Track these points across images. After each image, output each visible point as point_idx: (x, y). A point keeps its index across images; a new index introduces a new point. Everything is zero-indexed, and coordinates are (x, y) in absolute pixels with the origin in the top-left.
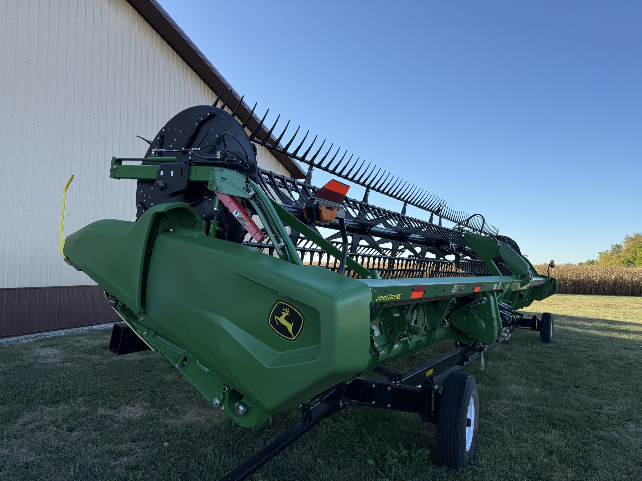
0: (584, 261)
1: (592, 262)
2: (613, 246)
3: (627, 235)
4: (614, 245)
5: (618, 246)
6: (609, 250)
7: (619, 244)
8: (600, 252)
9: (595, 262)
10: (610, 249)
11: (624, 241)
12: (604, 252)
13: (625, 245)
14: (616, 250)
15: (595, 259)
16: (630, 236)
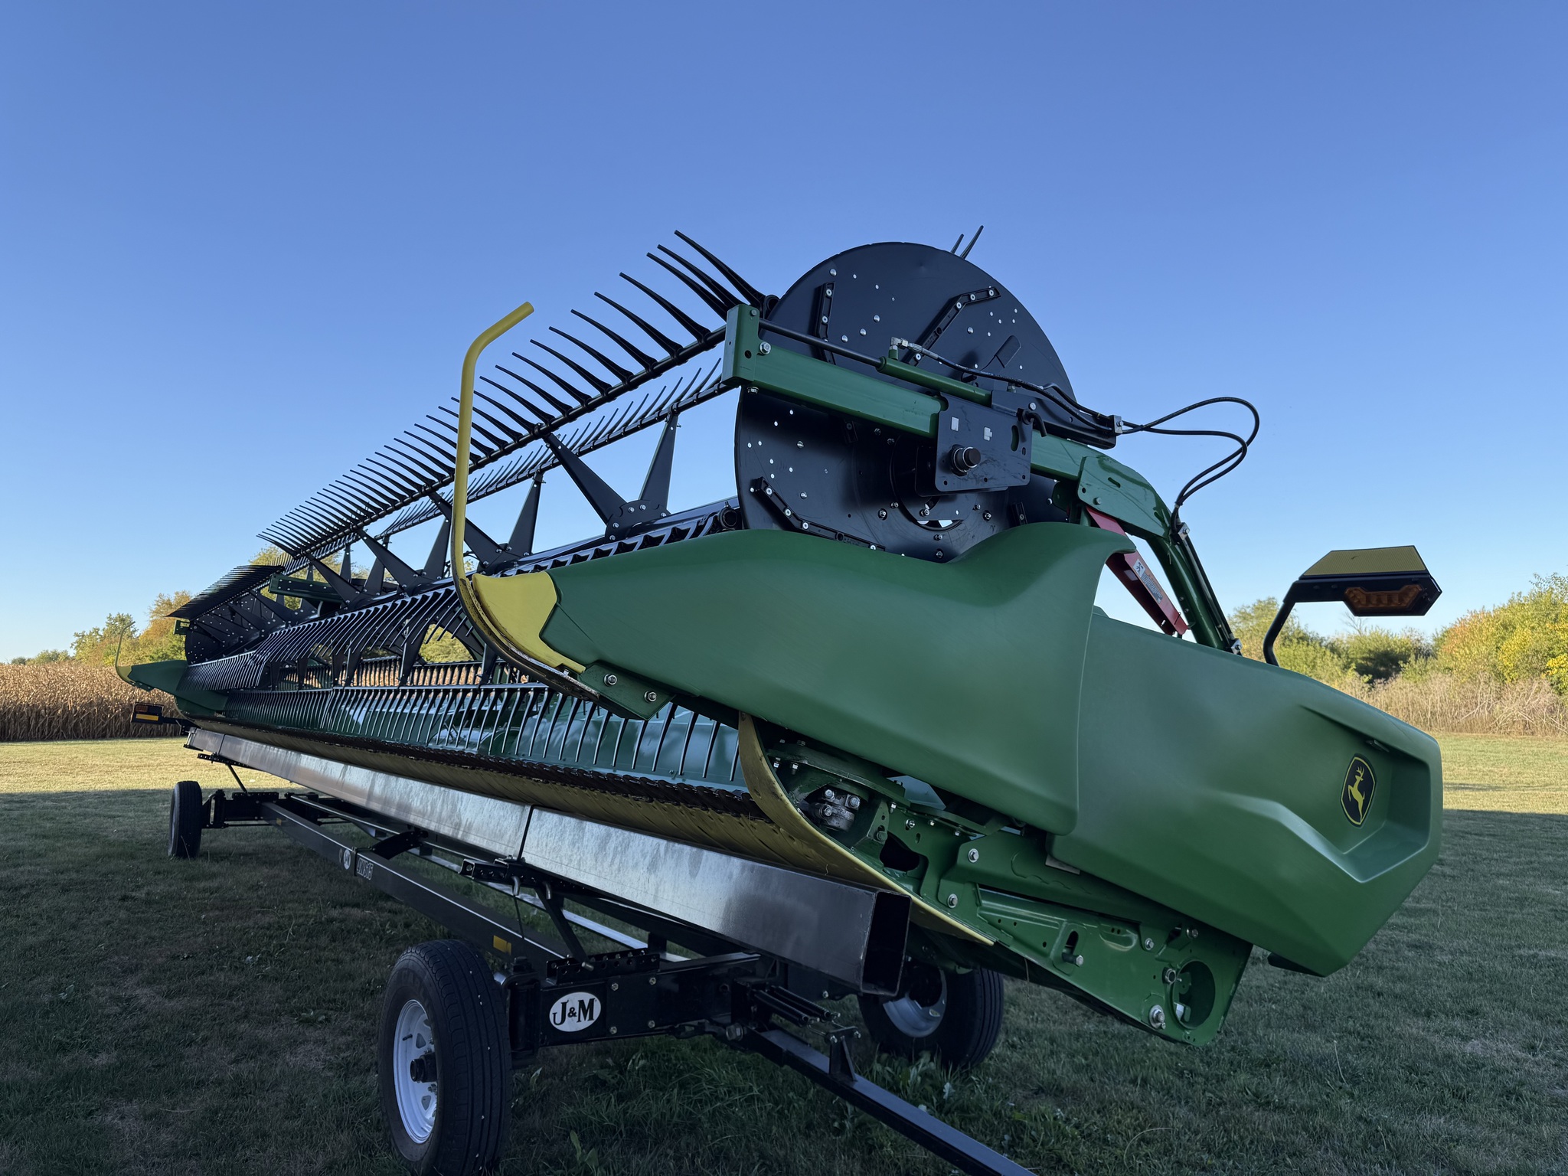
0: (31, 654)
1: (52, 658)
2: (110, 618)
3: (160, 596)
4: (114, 616)
5: (122, 620)
6: (101, 629)
7: (125, 614)
8: (80, 632)
9: (61, 659)
10: (102, 625)
11: (154, 608)
12: (87, 632)
13: (155, 618)
14: (117, 628)
15: (59, 651)
16: (166, 599)
